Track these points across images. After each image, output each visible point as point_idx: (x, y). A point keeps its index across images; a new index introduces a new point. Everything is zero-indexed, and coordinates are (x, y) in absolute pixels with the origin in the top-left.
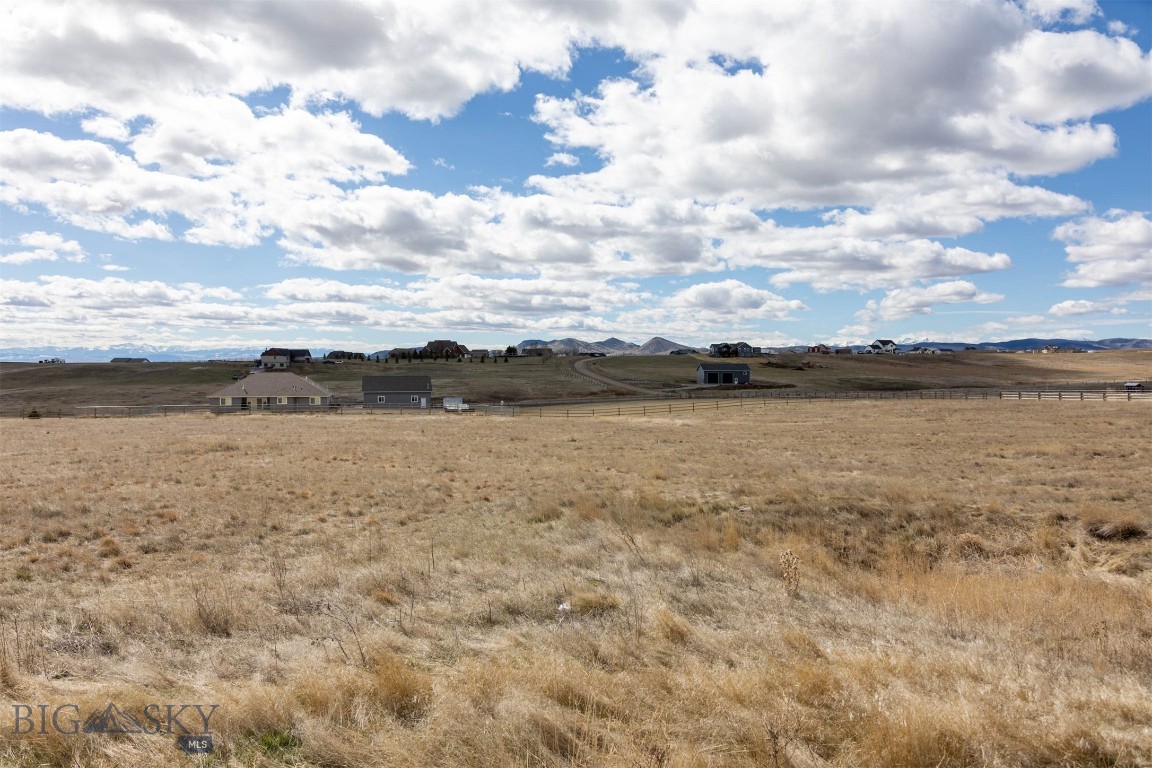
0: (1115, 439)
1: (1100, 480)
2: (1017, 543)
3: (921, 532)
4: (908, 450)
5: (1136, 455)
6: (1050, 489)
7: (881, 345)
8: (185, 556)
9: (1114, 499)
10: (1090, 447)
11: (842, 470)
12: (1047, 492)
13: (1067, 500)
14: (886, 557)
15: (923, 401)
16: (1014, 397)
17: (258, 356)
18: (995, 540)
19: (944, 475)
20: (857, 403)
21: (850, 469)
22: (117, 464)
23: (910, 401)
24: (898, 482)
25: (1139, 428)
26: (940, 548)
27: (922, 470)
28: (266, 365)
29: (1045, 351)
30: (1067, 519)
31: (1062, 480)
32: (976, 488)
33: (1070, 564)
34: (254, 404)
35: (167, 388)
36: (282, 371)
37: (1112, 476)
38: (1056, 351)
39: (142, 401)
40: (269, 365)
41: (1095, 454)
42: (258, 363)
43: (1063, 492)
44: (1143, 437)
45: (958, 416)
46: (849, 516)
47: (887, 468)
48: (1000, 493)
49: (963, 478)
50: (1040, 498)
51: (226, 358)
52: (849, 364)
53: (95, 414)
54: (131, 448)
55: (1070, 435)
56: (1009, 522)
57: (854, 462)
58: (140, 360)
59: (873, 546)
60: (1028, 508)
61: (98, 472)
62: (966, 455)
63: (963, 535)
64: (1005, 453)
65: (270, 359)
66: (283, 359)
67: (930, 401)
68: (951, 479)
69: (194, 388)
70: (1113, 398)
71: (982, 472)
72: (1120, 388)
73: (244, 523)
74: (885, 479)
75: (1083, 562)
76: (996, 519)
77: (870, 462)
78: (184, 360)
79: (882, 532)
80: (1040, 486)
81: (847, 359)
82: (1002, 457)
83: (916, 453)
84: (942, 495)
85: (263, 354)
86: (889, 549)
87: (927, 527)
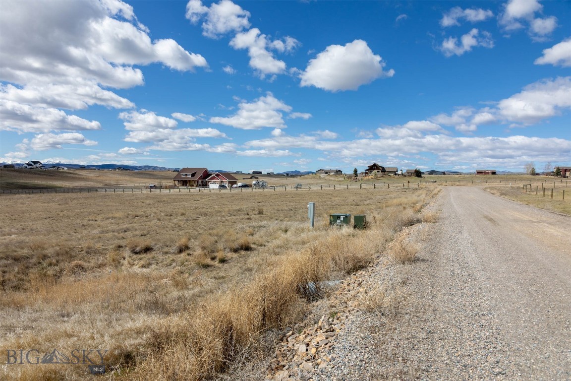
0: (144, 209)
1: (137, 228)
2: (100, 262)
3: (50, 264)
4: (47, 221)
5: (152, 216)
6: (116, 234)
7: (33, 164)
9: (142, 236)
10: (134, 213)
11: (5, 235)
12: (115, 236)
13: (123, 238)
14: (29, 281)
15: (57, 194)
16: (103, 192)
18: (89, 262)
19: (65, 232)
20: (17, 196)
21: (10, 234)
23: (49, 194)
24: (39, 238)
25: (154, 204)
26: (61, 271)
27: (54, 231)
29: (117, 170)
30: (122, 247)
31: (122, 229)
32: (82, 237)
33: (123, 268)
37: (142, 225)
38: (122, 170)
41: (136, 216)
43: (122, 235)
44: (155, 208)
45: (75, 201)
46: (6, 262)
47: (34, 231)
48: (93, 238)
49: (75, 233)
50: (111, 238)
52: (12, 173)
55: (127, 208)
56: (97, 252)
57: (13, 230)
59: (21, 276)
60: (106, 244)
62: (78, 221)
63: (74, 262)
64: (97, 219)
67: (60, 194)
68: (69, 234)
70: (145, 191)
71: (85, 229)
72: (147, 188)
74: (31, 238)
75: (128, 266)
76: (90, 251)
77: (23, 229)
79: (27, 267)
80: (112, 233)
81: (12, 171)
82: (96, 221)
83: (51, 222)
84: (64, 243)
86: (32, 276)
87: (54, 261)
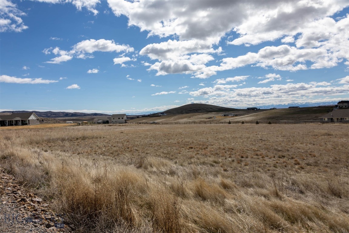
8: (320, 168)
17: (336, 104)
22: (294, 138)
28: (339, 107)
34: (336, 120)
35: (305, 115)
36: (346, 108)
39: (298, 119)
40: (341, 107)
42: (336, 106)
51: (325, 105)
53: (285, 123)
54: (297, 133)
58: (297, 107)
61: (289, 140)
65: (341, 105)
66: (346, 104)
69: (314, 115)
73: (339, 160)
78: (310, 106)
85: (338, 103)
